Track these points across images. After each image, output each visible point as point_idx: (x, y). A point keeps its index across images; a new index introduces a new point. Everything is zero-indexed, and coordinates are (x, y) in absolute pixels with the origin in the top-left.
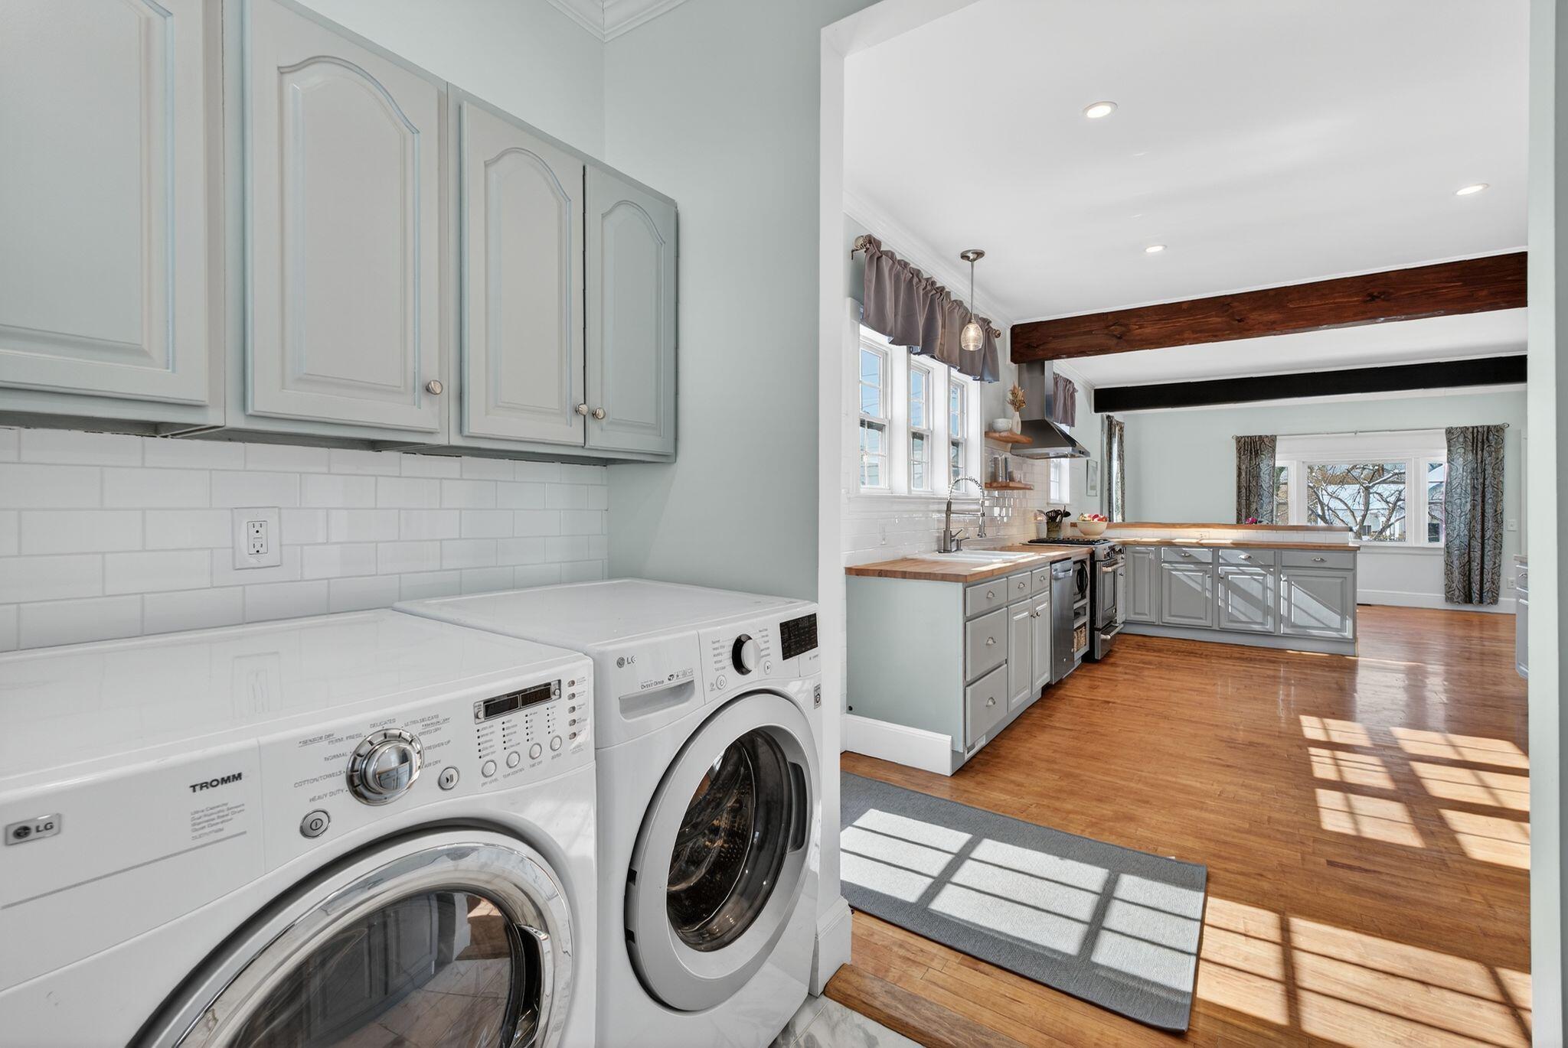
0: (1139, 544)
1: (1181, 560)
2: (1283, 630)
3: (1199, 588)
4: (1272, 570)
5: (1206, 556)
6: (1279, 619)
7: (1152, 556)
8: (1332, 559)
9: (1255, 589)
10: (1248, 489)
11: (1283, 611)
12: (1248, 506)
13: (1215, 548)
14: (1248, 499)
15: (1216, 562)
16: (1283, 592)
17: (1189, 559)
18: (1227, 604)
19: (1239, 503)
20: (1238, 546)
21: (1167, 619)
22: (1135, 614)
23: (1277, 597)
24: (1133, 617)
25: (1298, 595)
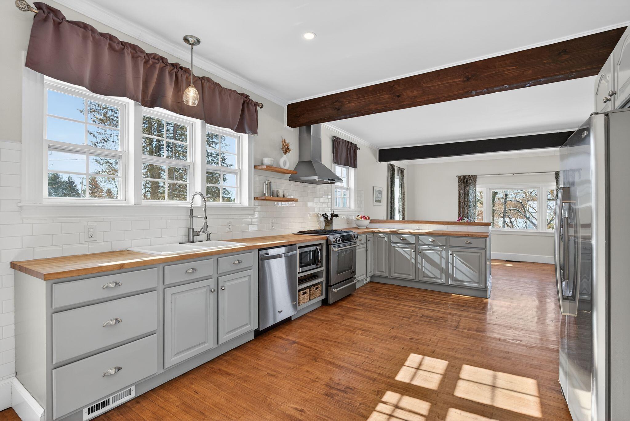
0: (380, 232)
1: (400, 241)
2: (450, 282)
3: (408, 257)
4: (444, 248)
5: (412, 239)
6: (448, 276)
7: (386, 239)
8: (475, 242)
9: (436, 259)
10: (464, 202)
11: (450, 271)
12: (464, 212)
13: (417, 235)
14: (463, 208)
15: (417, 243)
16: (450, 260)
17: (405, 241)
18: (422, 267)
19: (460, 210)
20: (429, 234)
21: (394, 275)
22: (379, 271)
23: (447, 263)
24: (377, 273)
25: (458, 263)
